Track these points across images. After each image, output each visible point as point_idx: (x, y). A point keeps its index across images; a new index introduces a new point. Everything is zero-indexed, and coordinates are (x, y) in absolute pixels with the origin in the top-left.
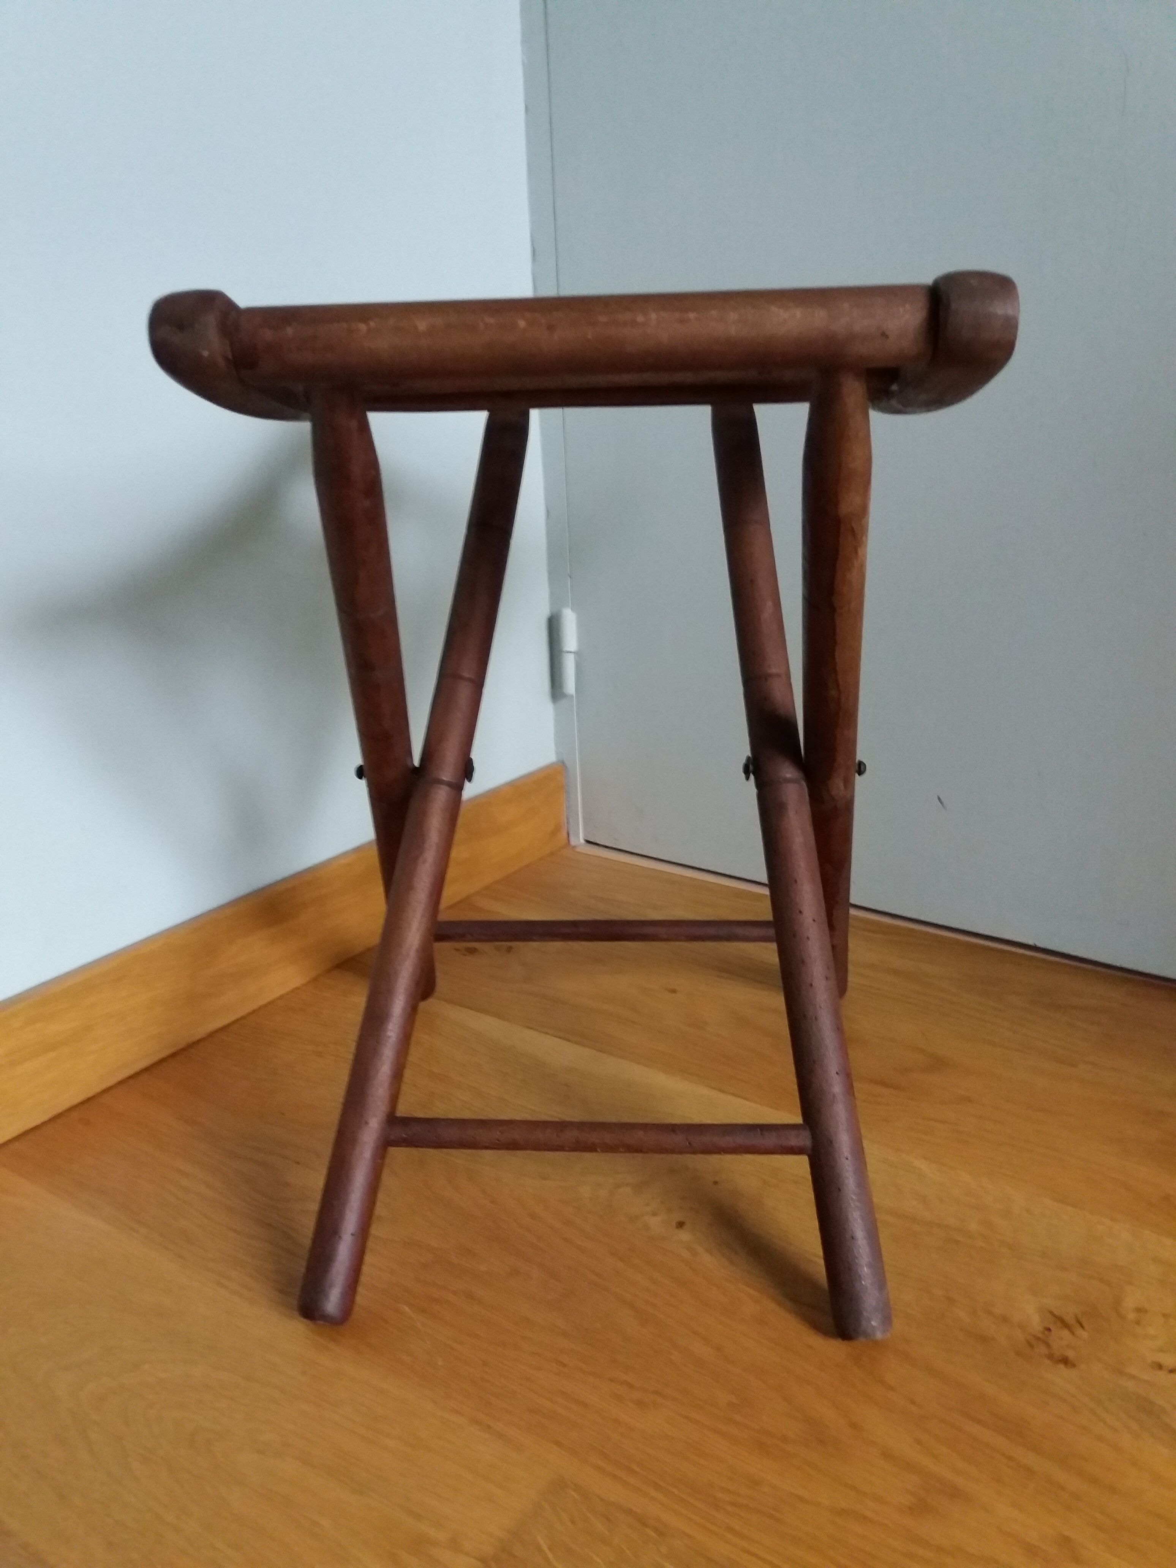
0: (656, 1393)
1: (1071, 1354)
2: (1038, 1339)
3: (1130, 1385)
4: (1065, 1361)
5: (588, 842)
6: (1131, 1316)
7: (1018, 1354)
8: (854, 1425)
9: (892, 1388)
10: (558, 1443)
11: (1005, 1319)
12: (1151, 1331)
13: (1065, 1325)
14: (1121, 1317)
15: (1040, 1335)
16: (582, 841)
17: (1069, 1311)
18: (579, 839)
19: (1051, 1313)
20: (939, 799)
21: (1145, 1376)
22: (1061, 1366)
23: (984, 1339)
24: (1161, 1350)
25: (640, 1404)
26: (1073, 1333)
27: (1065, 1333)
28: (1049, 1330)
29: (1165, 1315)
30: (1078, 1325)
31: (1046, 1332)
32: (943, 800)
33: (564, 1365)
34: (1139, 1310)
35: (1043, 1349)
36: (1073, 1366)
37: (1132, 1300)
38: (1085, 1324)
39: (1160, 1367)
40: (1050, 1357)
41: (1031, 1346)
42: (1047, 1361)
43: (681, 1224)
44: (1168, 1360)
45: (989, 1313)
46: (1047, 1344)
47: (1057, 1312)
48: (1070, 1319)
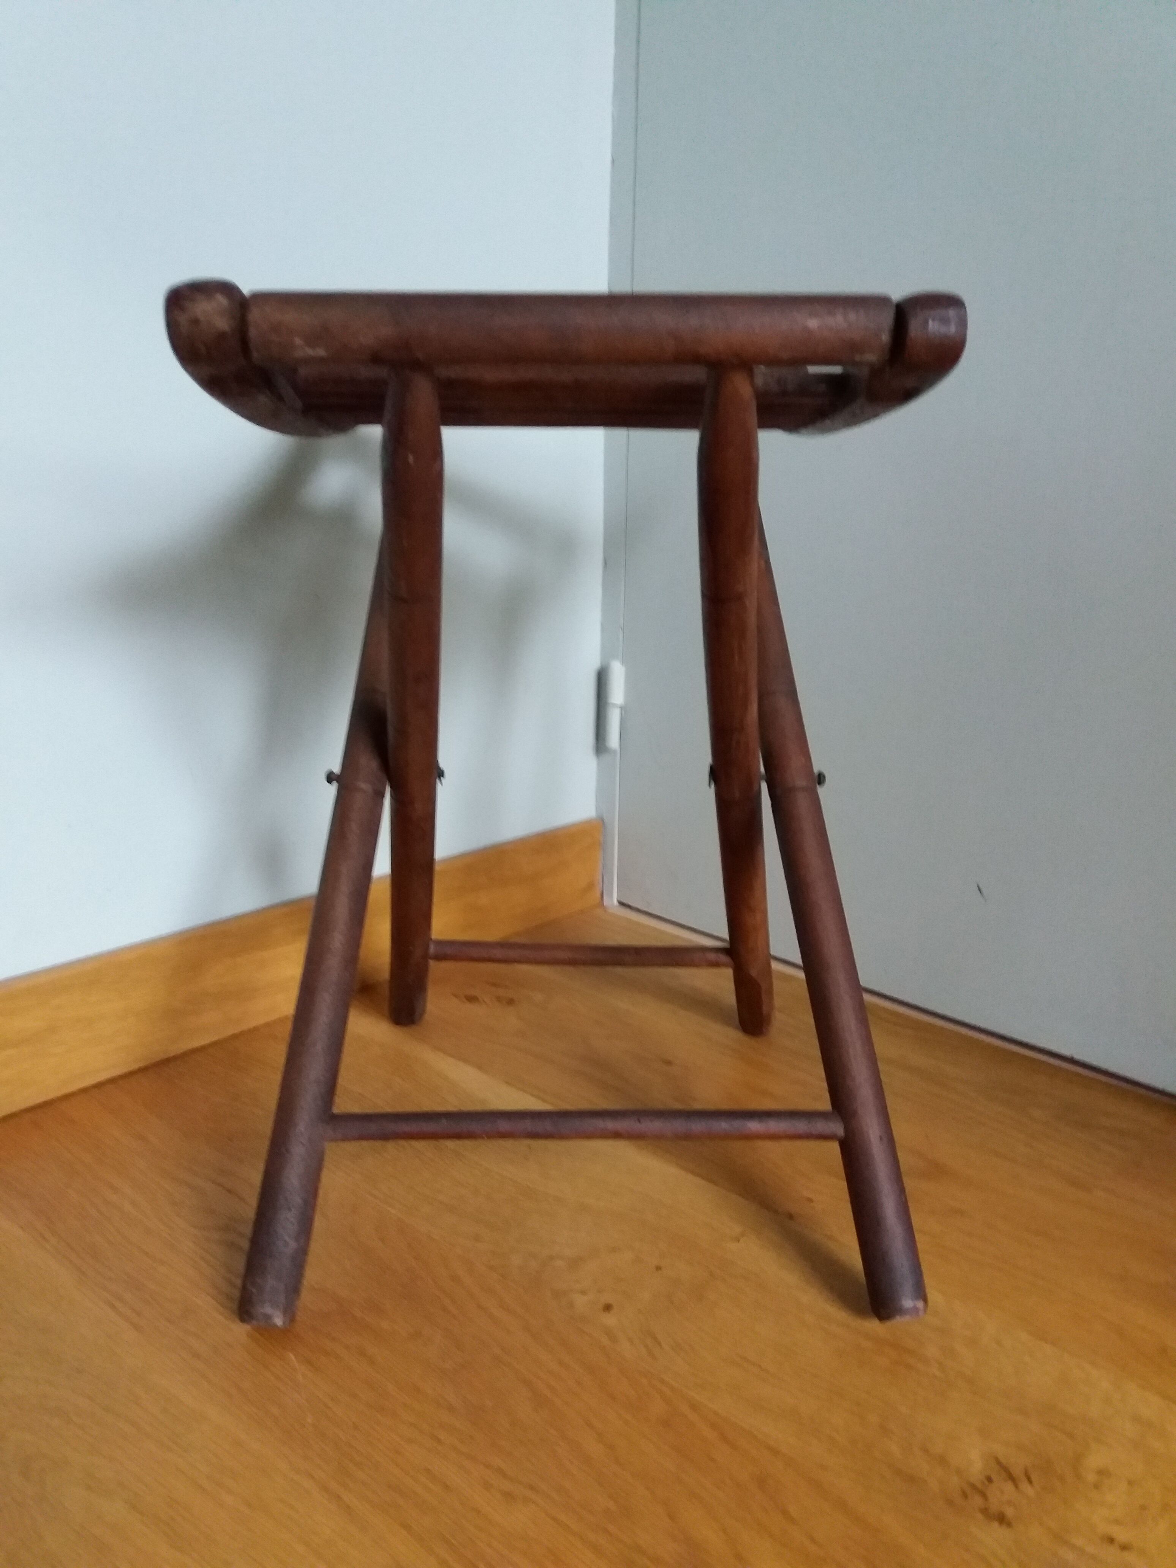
0: (532, 1488)
1: (1009, 1512)
2: (973, 1486)
3: (1068, 1555)
4: (1002, 1519)
5: (622, 904)
6: (1091, 1478)
7: (950, 1503)
9: (793, 1521)
10: (407, 1527)
11: (942, 1461)
12: (1110, 1498)
13: (1011, 1478)
14: (1079, 1477)
15: (979, 1486)
16: (615, 902)
17: (1018, 1462)
18: (612, 900)
19: (999, 1463)
20: (978, 887)
21: (1090, 1549)
22: (996, 1524)
23: (911, 1479)
24: (1117, 1522)
25: (509, 1496)
26: (1016, 1486)
27: (1009, 1487)
28: (989, 1480)
29: (1130, 1483)
30: (1026, 1481)
31: (987, 1483)
32: (984, 890)
33: (439, 1441)
34: (1101, 1472)
35: (978, 1501)
36: (1009, 1525)
37: (1096, 1459)
38: (1034, 1478)
39: (1111, 1540)
40: (985, 1511)
41: (965, 1495)
42: (979, 1516)
43: (608, 1308)
44: (1122, 1535)
45: (926, 1451)
46: (984, 1495)
47: (1003, 1461)
48: (1017, 1472)
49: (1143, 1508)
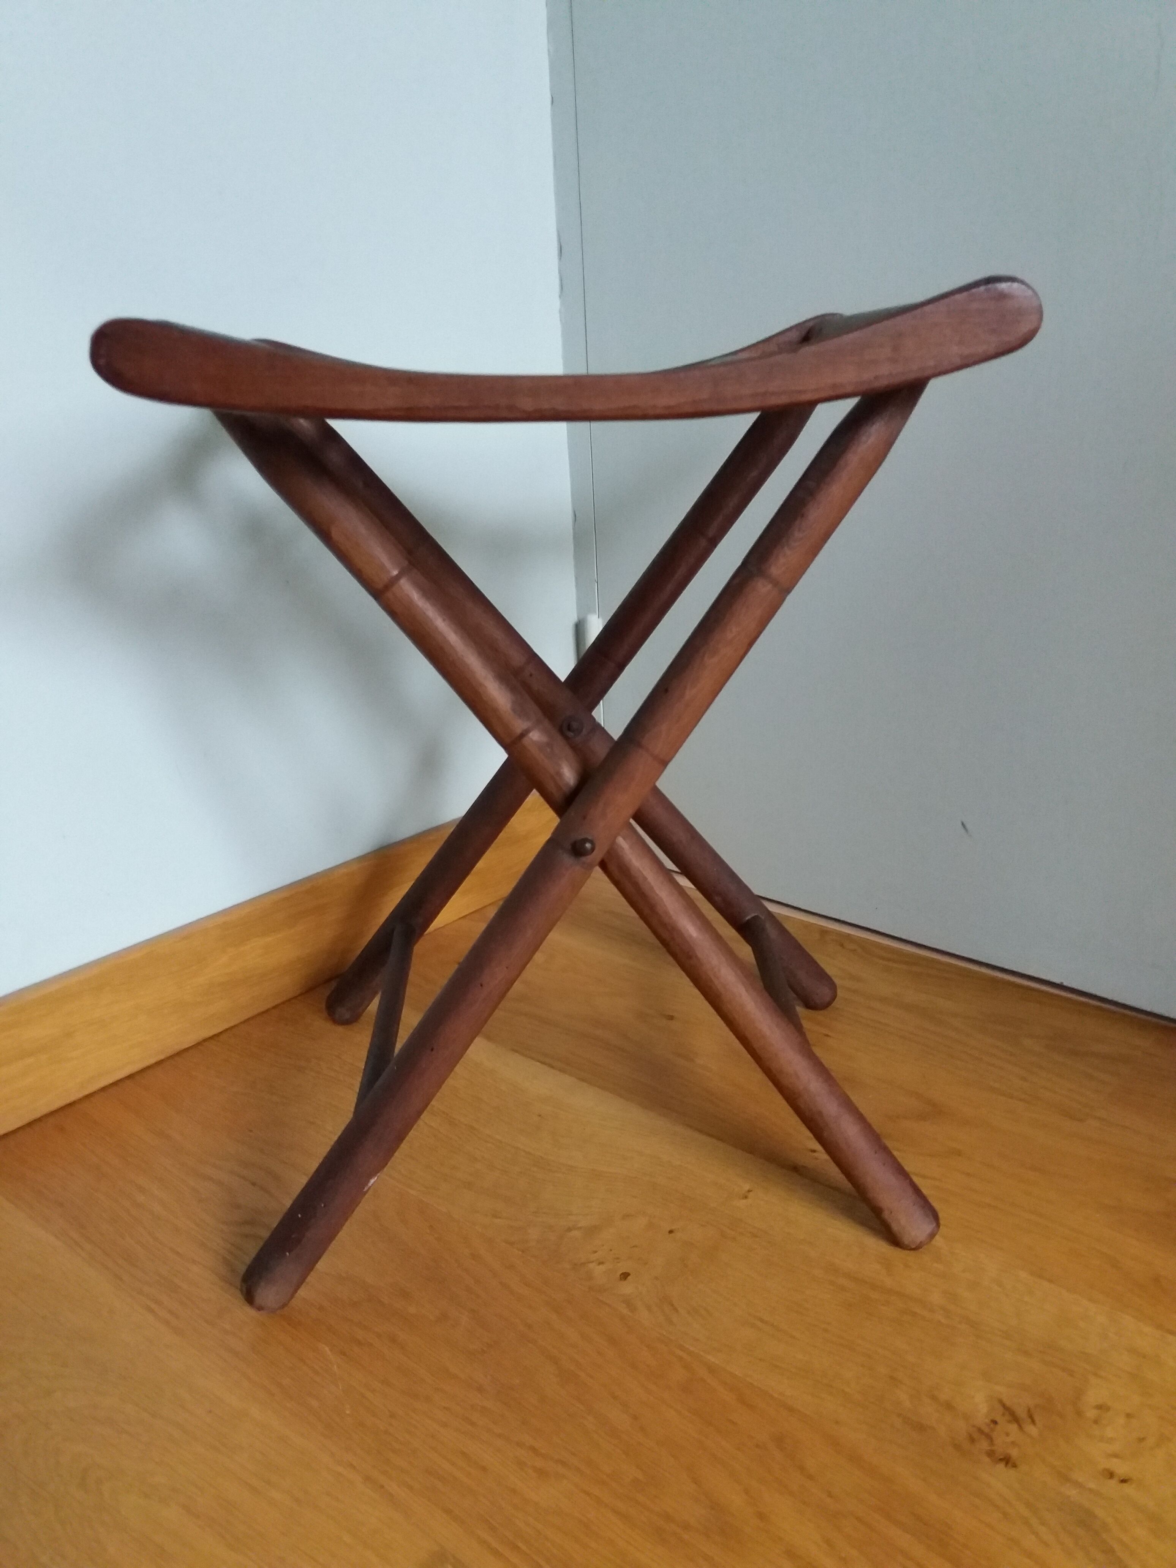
0: (563, 1463)
1: (1014, 1453)
2: (980, 1431)
3: (1072, 1493)
4: (1007, 1461)
6: (1091, 1414)
7: (957, 1447)
8: (761, 1516)
9: (810, 1477)
10: (448, 1512)
11: (949, 1406)
12: (1109, 1432)
13: (1015, 1418)
14: (1079, 1413)
15: (984, 1428)
17: (1021, 1403)
19: (1002, 1403)
20: (963, 824)
21: (1092, 1485)
22: (1002, 1466)
23: (921, 1428)
24: (1116, 1456)
25: (541, 1473)
26: (1020, 1427)
27: (1014, 1427)
28: (995, 1422)
29: (1128, 1416)
30: (1029, 1420)
31: (992, 1426)
32: (968, 826)
33: (473, 1424)
34: (1099, 1407)
35: (984, 1445)
36: (1015, 1466)
37: (1096, 1394)
38: (1037, 1418)
39: (1111, 1475)
40: (991, 1454)
41: (972, 1440)
42: (987, 1459)
43: (625, 1276)
44: (1121, 1468)
45: (934, 1398)
46: (989, 1437)
47: (1008, 1403)
48: (1021, 1413)
49: (1141, 1440)
